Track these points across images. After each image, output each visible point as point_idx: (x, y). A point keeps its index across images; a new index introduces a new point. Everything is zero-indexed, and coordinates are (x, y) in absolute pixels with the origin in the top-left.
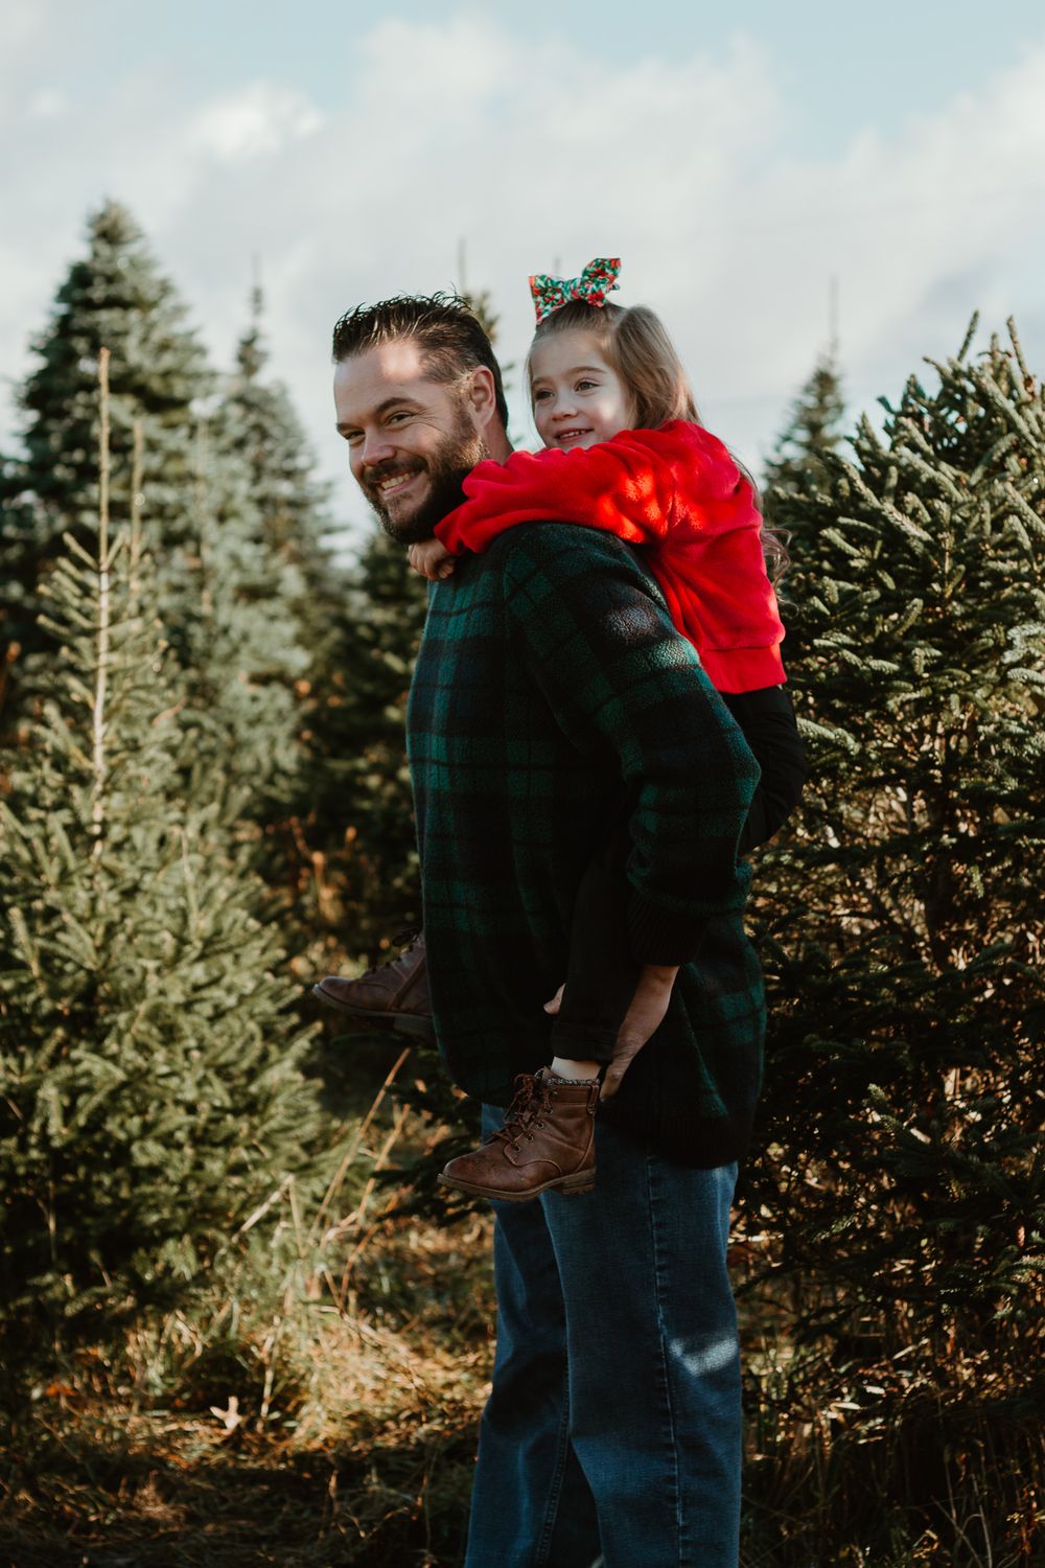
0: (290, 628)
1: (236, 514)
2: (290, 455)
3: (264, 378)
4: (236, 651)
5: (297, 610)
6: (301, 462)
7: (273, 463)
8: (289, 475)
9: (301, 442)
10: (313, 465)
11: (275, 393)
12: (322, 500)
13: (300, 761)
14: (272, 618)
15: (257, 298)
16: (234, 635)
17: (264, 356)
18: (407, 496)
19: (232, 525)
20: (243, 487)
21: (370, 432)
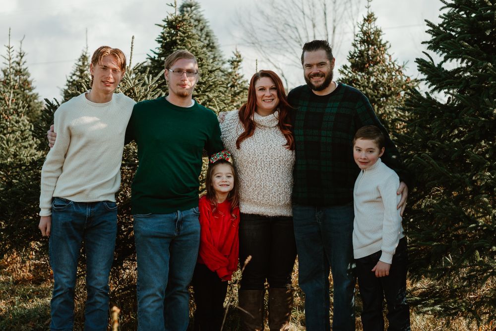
21: (315, 67)
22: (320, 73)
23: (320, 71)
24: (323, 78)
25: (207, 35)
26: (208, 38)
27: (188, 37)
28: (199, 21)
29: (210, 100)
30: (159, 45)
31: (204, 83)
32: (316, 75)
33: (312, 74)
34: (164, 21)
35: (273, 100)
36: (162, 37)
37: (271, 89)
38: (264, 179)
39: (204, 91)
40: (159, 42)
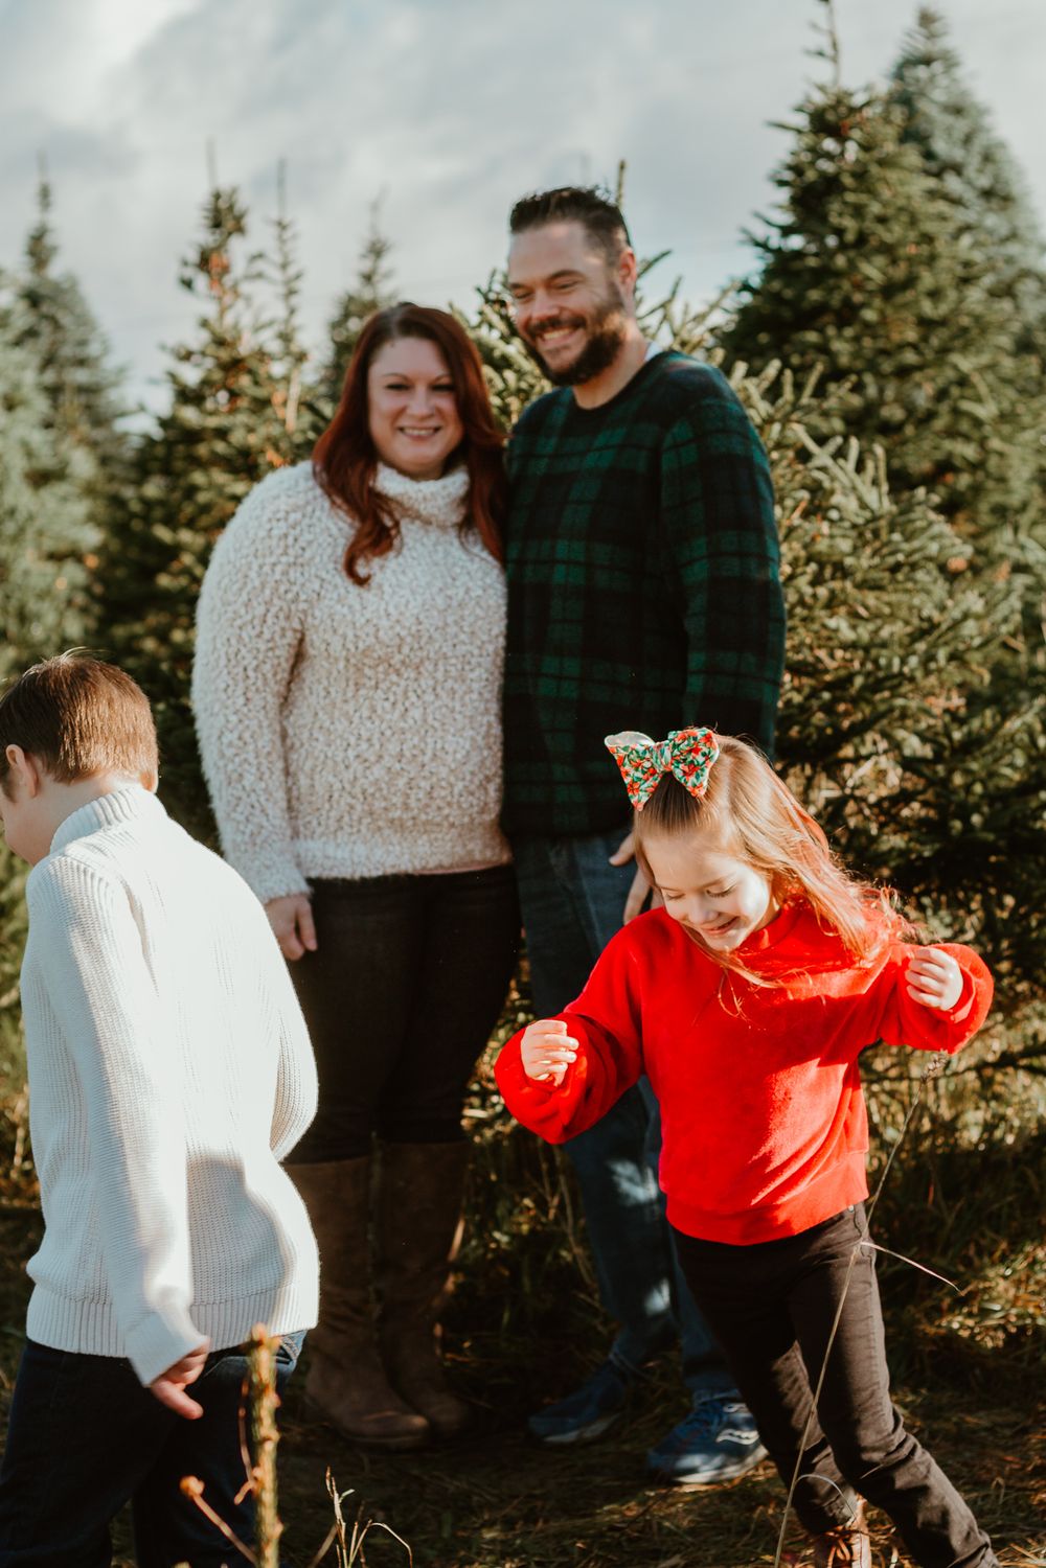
0: (81, 508)
1: (24, 403)
2: (83, 343)
3: (56, 270)
4: (22, 530)
5: (90, 490)
6: (93, 349)
7: (67, 351)
8: (82, 362)
9: (94, 329)
10: (106, 350)
11: (66, 286)
12: (115, 384)
13: (86, 631)
14: (64, 499)
15: (45, 195)
16: (21, 515)
17: (54, 250)
18: (566, 348)
19: (20, 413)
20: (30, 377)
21: (540, 294)
22: (565, 316)
23: (562, 309)
24: (580, 333)
25: (987, 158)
26: (990, 168)
27: (883, 163)
28: (957, 110)
29: (963, 381)
30: (784, 195)
31: (943, 322)
32: (553, 323)
33: (534, 322)
34: (800, 109)
35: (437, 429)
36: (790, 168)
37: (435, 387)
38: (436, 724)
39: (944, 351)
40: (782, 183)
